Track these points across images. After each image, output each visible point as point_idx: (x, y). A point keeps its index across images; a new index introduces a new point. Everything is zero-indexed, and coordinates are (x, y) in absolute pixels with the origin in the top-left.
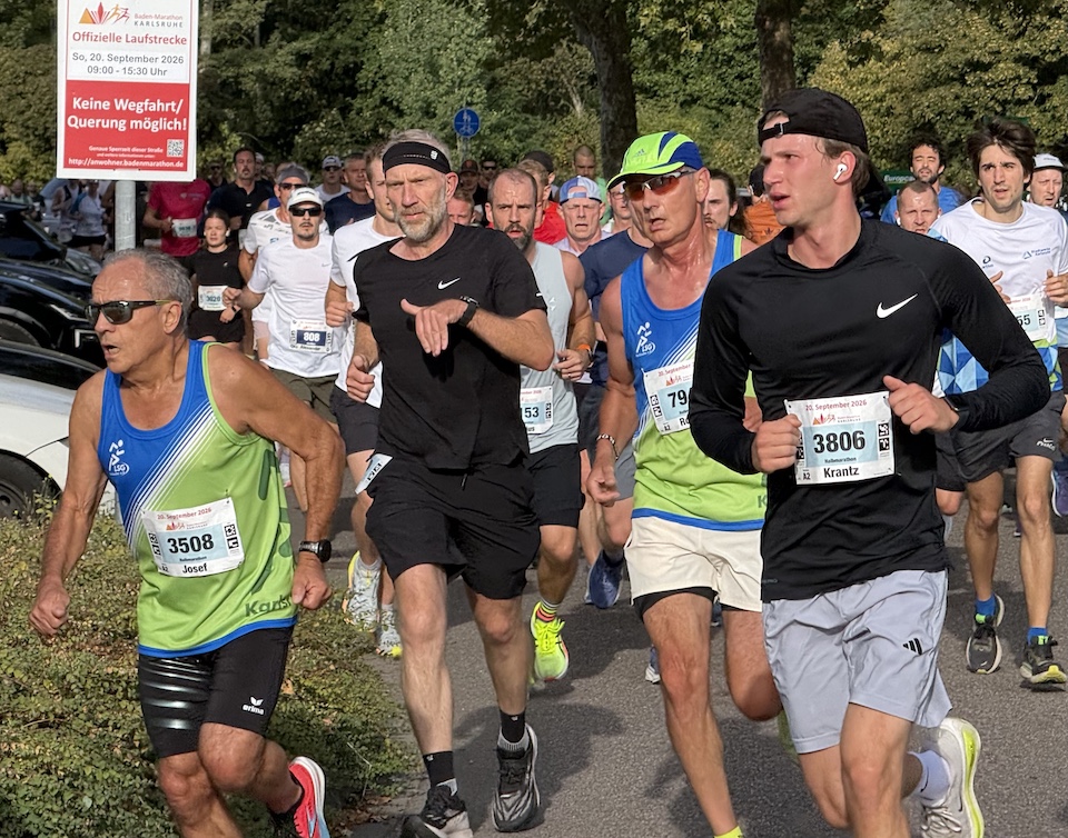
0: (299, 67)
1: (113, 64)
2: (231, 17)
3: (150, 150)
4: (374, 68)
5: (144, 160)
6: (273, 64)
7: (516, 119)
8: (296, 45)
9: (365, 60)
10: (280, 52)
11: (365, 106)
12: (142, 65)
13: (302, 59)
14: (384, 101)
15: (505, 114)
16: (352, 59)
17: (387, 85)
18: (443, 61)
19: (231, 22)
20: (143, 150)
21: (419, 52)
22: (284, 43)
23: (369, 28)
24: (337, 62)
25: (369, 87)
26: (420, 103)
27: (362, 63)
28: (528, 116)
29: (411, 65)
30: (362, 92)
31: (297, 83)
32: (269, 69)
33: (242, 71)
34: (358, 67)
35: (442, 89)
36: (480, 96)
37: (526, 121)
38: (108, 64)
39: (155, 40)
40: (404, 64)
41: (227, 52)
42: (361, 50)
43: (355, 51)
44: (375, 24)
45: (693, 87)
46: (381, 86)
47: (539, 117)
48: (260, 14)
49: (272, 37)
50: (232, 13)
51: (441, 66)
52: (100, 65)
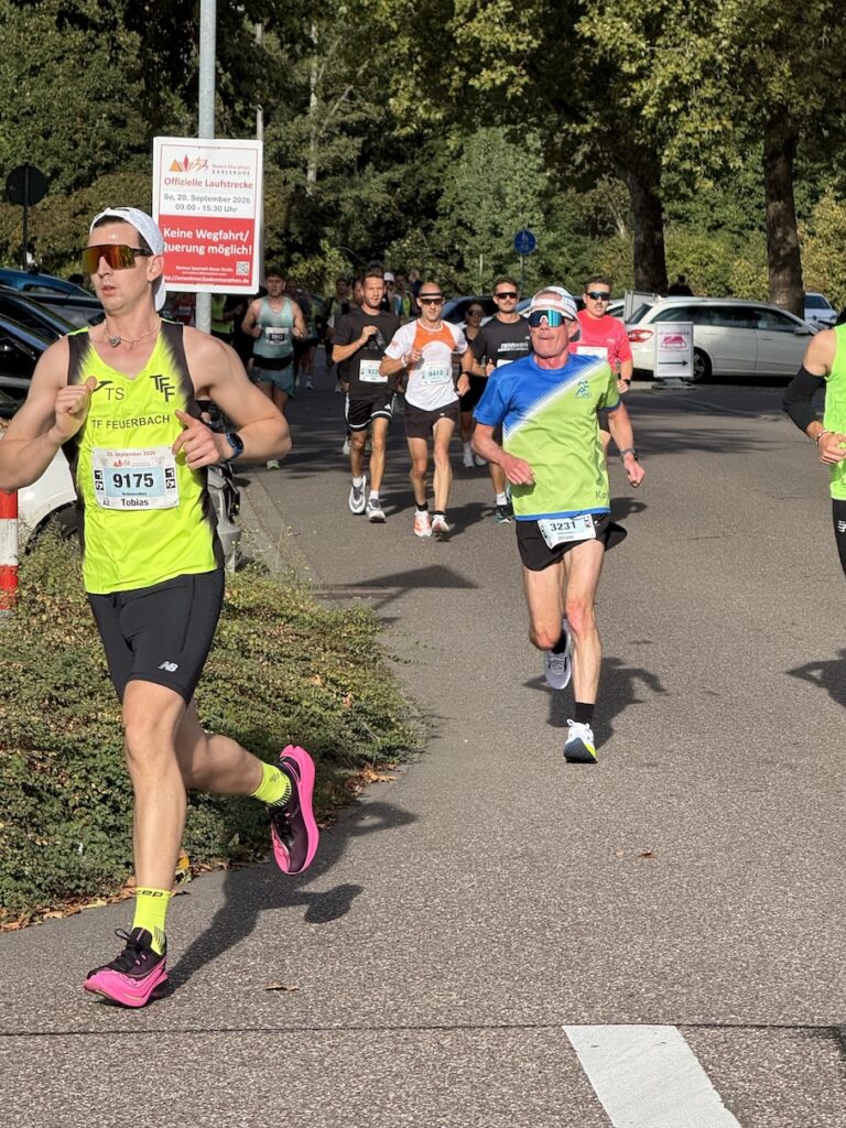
0: (389, 193)
1: (195, 202)
2: (334, 151)
3: (223, 269)
4: (452, 195)
5: (218, 277)
6: (367, 191)
7: (569, 239)
8: (386, 174)
9: (444, 188)
10: (373, 181)
11: (444, 227)
12: (218, 204)
13: (392, 186)
14: (460, 223)
15: (561, 235)
16: (434, 187)
17: (462, 209)
18: (509, 190)
19: (332, 155)
20: (218, 269)
21: (489, 182)
22: (377, 173)
23: (448, 162)
24: (421, 189)
25: (448, 211)
26: (489, 225)
27: (443, 190)
28: (580, 237)
29: (482, 193)
30: (442, 215)
31: (388, 206)
32: (364, 194)
33: (341, 196)
34: (439, 193)
35: (508, 213)
36: (538, 220)
37: (577, 241)
38: (191, 203)
39: (228, 185)
40: (476, 192)
41: (329, 181)
42: (441, 180)
43: (437, 181)
44: (454, 159)
45: (718, 215)
46: (457, 210)
47: (589, 237)
48: (358, 149)
49: (367, 168)
50: (334, 148)
51: (507, 194)
52: (185, 203)
